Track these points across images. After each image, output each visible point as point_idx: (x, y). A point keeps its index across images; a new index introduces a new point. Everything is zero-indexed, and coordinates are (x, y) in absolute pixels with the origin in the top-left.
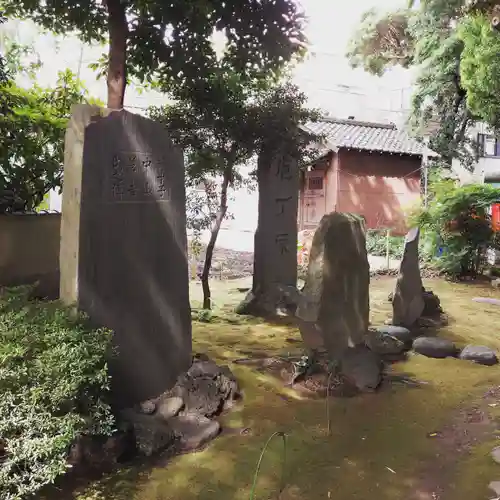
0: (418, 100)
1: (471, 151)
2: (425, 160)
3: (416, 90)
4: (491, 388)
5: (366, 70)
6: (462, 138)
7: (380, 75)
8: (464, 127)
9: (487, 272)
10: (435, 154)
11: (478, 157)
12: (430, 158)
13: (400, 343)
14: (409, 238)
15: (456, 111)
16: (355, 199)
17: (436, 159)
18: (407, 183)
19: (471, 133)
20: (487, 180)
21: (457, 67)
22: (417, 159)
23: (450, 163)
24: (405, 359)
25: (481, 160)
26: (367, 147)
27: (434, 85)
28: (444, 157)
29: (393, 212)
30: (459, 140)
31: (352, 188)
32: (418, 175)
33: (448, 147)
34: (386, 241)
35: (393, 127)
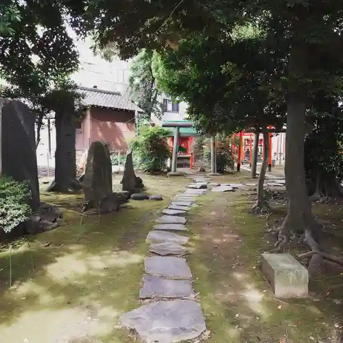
0: (132, 80)
1: (160, 108)
2: (136, 114)
3: (130, 73)
4: (157, 207)
5: (102, 58)
6: (155, 101)
7: (110, 61)
8: (156, 96)
9: (166, 170)
10: (141, 110)
11: (163, 112)
12: (139, 112)
13: (126, 196)
14: (128, 152)
15: (152, 86)
16: (100, 134)
17: (142, 113)
18: (128, 126)
19: (160, 99)
20: (163, 126)
21: (150, 64)
22: (132, 112)
23: (150, 114)
24: (128, 202)
25: (165, 113)
26: (106, 106)
27: (140, 72)
28: (146, 111)
29: (121, 141)
30: (153, 102)
31: (98, 128)
32: (133, 121)
33: (148, 106)
34: (118, 157)
35: (119, 94)
